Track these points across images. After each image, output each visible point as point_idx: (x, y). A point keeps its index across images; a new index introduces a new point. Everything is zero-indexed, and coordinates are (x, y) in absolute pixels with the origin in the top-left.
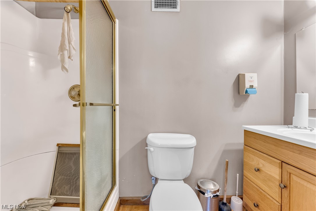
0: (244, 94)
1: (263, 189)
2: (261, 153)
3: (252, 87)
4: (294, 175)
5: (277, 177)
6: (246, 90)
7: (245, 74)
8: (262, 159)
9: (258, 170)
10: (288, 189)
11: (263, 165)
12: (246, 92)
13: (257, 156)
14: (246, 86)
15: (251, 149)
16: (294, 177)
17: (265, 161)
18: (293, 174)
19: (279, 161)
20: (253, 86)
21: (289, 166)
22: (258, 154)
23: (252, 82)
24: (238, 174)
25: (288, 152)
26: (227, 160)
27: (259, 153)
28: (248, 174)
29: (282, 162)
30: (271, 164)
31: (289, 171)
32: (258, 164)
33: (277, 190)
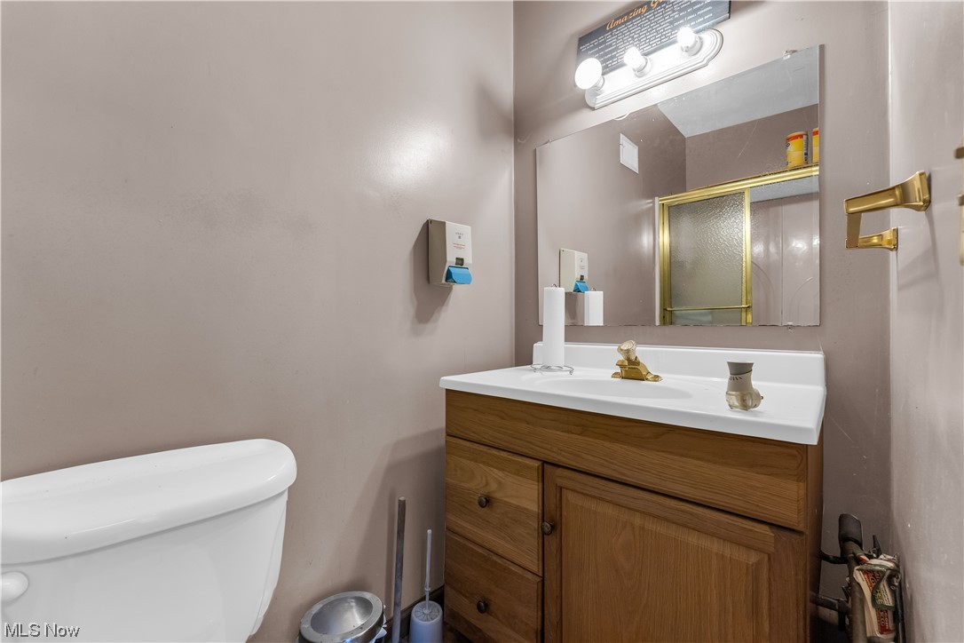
0: (444, 281)
1: (500, 552)
2: (494, 452)
3: (460, 262)
4: (572, 490)
5: (534, 507)
6: (449, 272)
7: (445, 223)
8: (497, 468)
9: (487, 501)
10: (558, 531)
11: (500, 483)
12: (449, 276)
13: (483, 463)
14: (448, 259)
15: (468, 444)
16: (569, 496)
17: (503, 470)
18: (567, 489)
19: (536, 464)
20: (462, 260)
21: (559, 471)
22: (486, 453)
23: (461, 248)
24: (429, 531)
25: (558, 433)
26: (402, 499)
27: (489, 451)
28: (459, 522)
29: (544, 462)
30: (518, 475)
31: (560, 482)
32: (487, 484)
33: (533, 542)
